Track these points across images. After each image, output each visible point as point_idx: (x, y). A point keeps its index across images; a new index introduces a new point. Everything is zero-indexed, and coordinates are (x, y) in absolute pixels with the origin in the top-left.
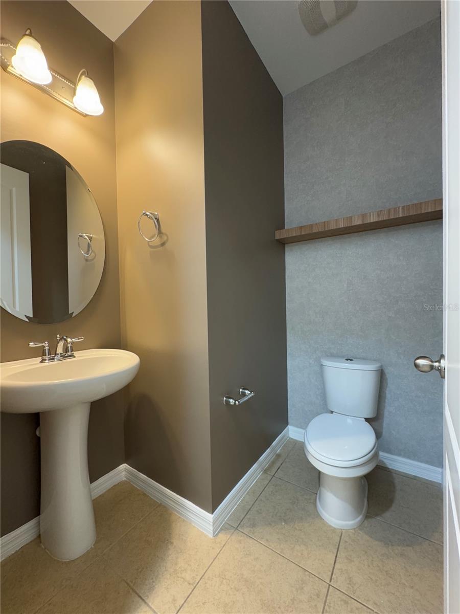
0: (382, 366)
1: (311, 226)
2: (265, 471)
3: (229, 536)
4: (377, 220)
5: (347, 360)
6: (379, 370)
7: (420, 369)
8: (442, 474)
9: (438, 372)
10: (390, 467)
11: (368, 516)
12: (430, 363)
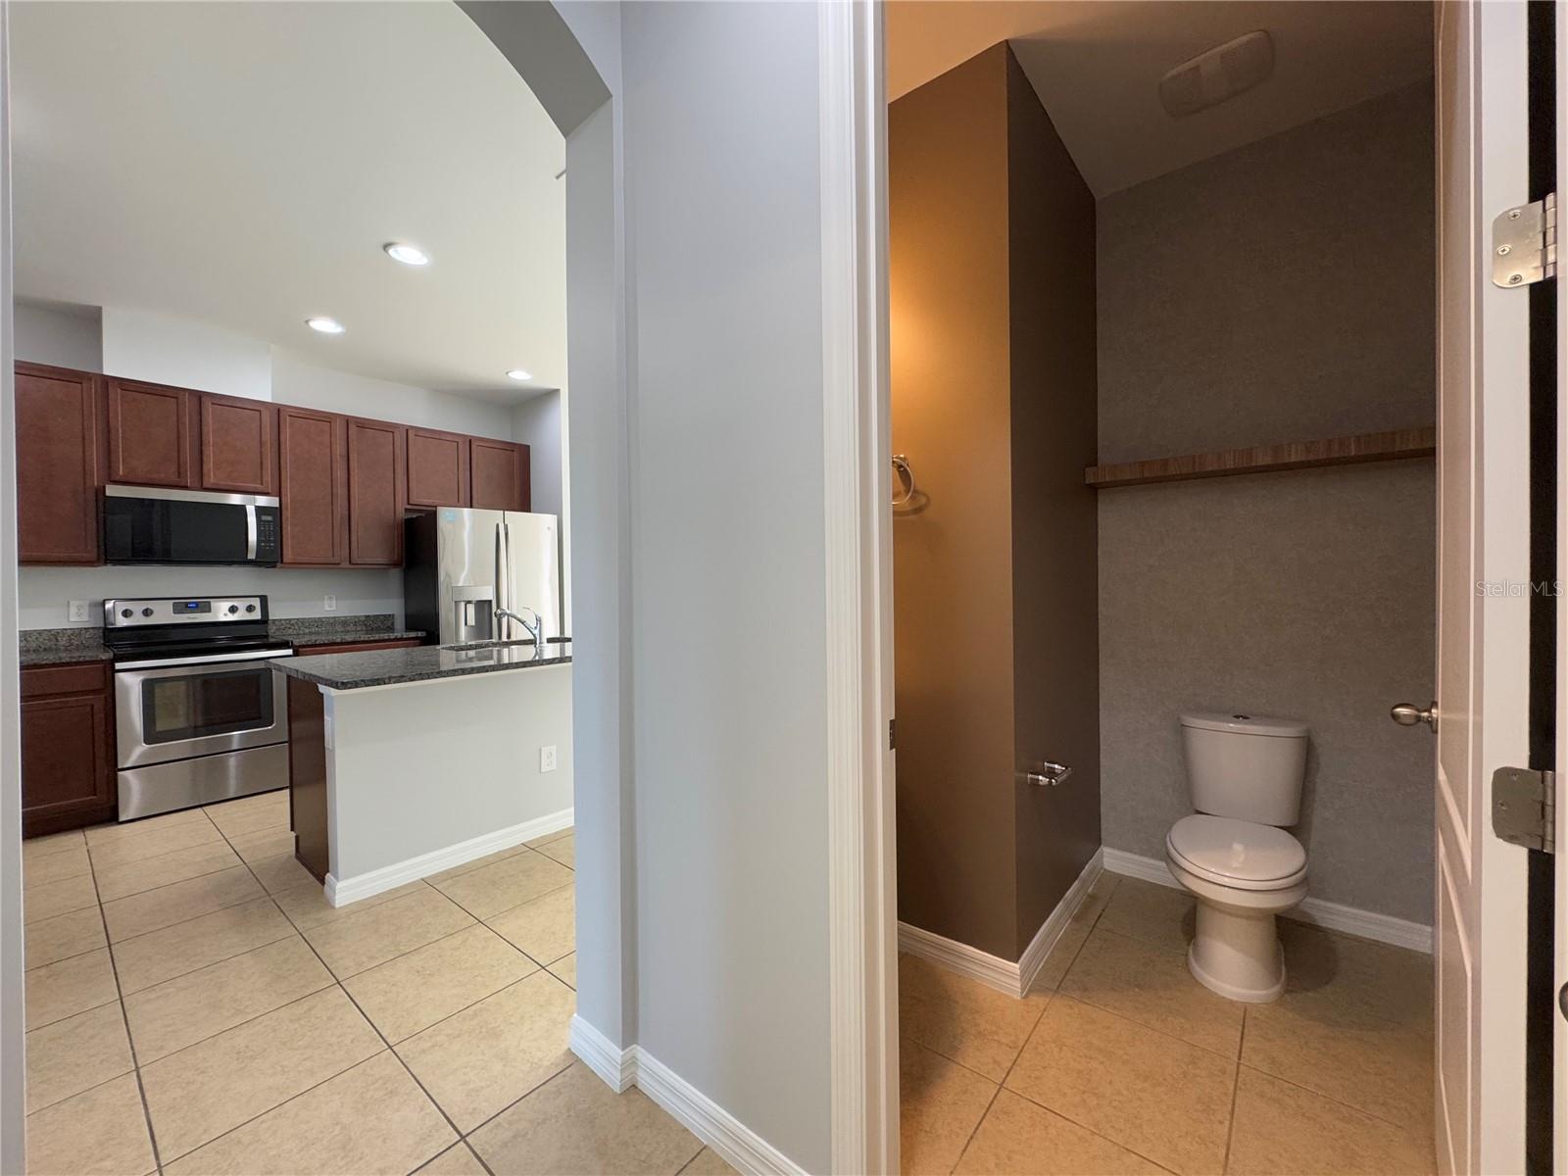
0: (1308, 731)
1: (1165, 462)
2: (1077, 919)
3: (1047, 1001)
4: (1303, 459)
5: (1237, 717)
6: (1303, 737)
7: (1400, 720)
8: (1433, 937)
9: (1427, 726)
10: (1324, 925)
11: (1289, 989)
12: (1416, 713)
